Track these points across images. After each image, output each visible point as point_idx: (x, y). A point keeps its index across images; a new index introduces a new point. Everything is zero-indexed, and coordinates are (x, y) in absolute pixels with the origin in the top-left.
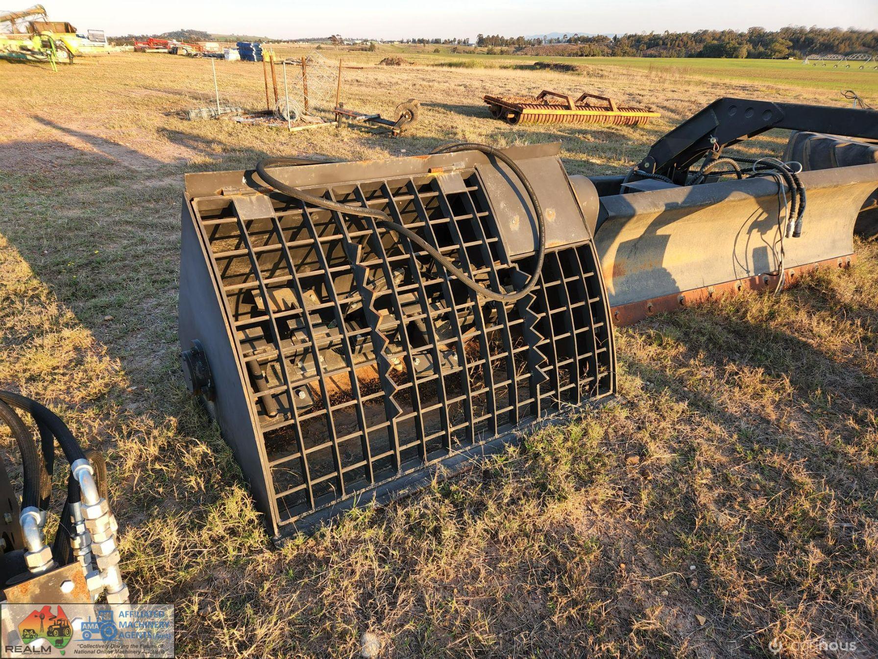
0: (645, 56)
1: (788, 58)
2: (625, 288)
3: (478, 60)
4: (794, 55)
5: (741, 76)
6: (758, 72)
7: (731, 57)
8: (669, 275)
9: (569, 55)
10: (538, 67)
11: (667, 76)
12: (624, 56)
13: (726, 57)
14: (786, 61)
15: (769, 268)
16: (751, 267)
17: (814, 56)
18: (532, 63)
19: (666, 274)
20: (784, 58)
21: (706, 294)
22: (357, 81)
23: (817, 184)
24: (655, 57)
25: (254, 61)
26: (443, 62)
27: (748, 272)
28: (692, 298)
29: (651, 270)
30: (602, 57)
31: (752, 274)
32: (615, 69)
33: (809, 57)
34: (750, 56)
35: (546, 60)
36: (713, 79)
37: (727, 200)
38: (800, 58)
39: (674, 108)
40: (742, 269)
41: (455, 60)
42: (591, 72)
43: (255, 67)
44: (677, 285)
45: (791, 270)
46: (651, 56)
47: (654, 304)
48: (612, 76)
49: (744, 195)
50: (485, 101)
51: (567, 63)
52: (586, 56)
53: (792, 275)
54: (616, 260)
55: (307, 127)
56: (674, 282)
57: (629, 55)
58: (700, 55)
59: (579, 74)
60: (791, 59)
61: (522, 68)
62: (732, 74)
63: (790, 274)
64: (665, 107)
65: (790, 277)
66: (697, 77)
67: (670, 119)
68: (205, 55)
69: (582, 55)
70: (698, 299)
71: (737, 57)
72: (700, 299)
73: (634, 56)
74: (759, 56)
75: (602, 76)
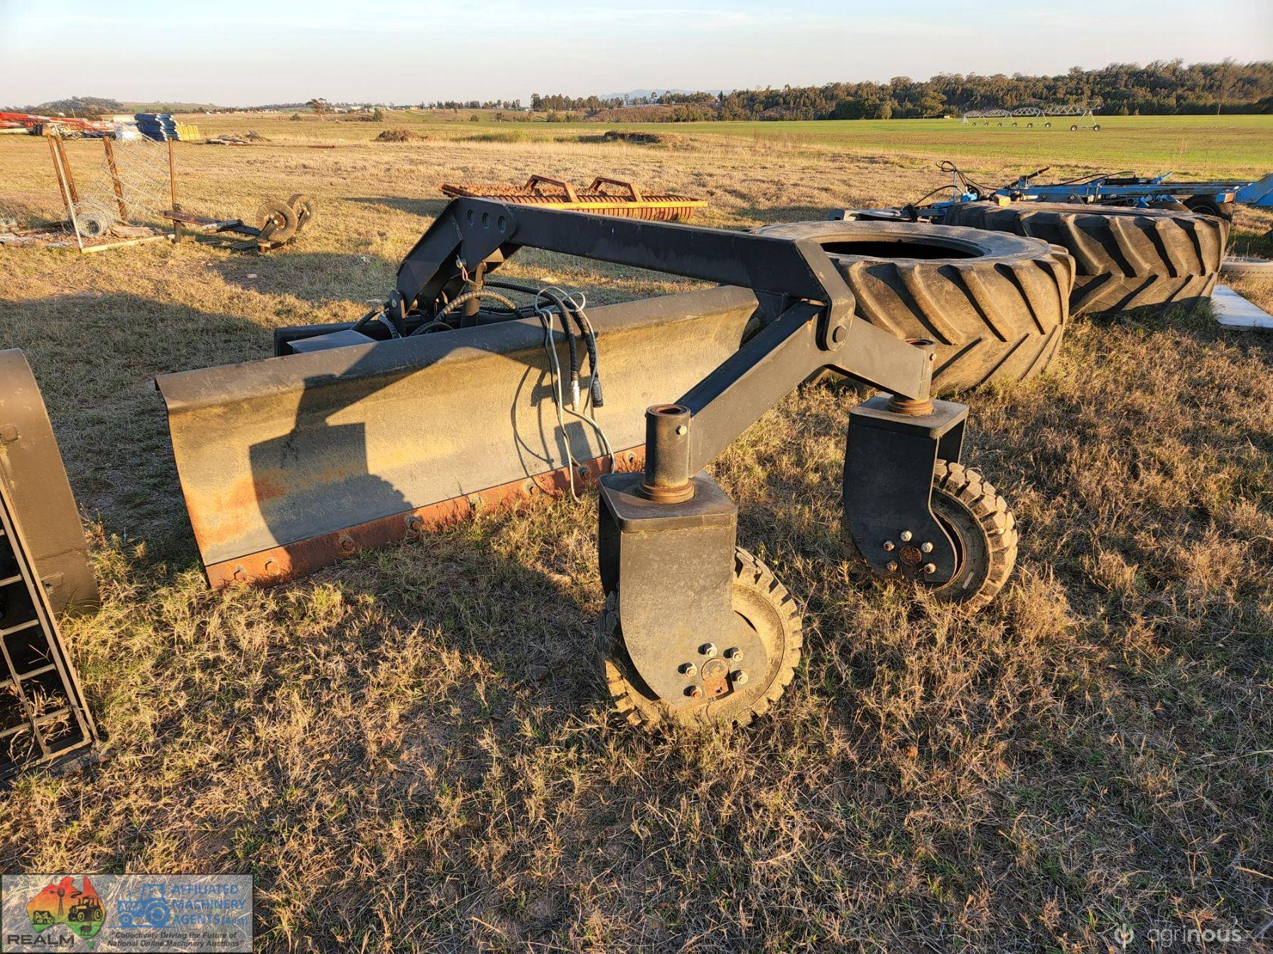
0: (763, 119)
1: (943, 117)
2: (290, 516)
3: (524, 130)
4: (950, 112)
5: (877, 142)
6: (900, 137)
7: (872, 118)
8: (387, 485)
9: (662, 120)
10: (609, 138)
11: (778, 146)
12: (734, 119)
13: (866, 118)
14: (940, 120)
15: (589, 452)
16: (554, 452)
17: (975, 113)
18: (602, 132)
19: (379, 484)
20: (938, 117)
21: (463, 507)
22: (305, 166)
23: (621, 325)
24: (776, 120)
25: (163, 140)
26: (474, 134)
27: (550, 461)
28: (436, 518)
29: (342, 480)
30: (706, 123)
31: (557, 465)
32: (713, 138)
33: (968, 114)
34: (895, 115)
35: (620, 128)
36: (838, 149)
37: (440, 362)
38: (959, 116)
39: (745, 191)
40: (537, 460)
41: (492, 131)
42: (679, 144)
43: (157, 150)
44: (406, 500)
45: (629, 452)
46: (770, 119)
47: (355, 536)
48: (705, 148)
49: (475, 352)
50: (445, 193)
51: (647, 132)
52: (684, 121)
53: (631, 460)
54: (254, 473)
55: (117, 245)
56: (399, 495)
57: (740, 119)
58: (833, 116)
59: (662, 147)
60: (947, 117)
61: (584, 140)
62: (864, 140)
63: (627, 459)
64: (735, 191)
65: (629, 463)
66: (818, 147)
67: (733, 207)
68: (85, 135)
69: (678, 120)
70: (449, 516)
71: (879, 117)
72: (454, 516)
73: (748, 119)
74: (908, 115)
75: (693, 148)
